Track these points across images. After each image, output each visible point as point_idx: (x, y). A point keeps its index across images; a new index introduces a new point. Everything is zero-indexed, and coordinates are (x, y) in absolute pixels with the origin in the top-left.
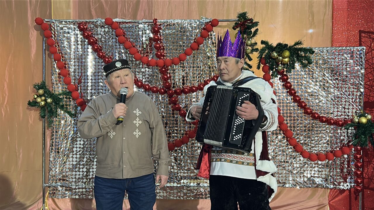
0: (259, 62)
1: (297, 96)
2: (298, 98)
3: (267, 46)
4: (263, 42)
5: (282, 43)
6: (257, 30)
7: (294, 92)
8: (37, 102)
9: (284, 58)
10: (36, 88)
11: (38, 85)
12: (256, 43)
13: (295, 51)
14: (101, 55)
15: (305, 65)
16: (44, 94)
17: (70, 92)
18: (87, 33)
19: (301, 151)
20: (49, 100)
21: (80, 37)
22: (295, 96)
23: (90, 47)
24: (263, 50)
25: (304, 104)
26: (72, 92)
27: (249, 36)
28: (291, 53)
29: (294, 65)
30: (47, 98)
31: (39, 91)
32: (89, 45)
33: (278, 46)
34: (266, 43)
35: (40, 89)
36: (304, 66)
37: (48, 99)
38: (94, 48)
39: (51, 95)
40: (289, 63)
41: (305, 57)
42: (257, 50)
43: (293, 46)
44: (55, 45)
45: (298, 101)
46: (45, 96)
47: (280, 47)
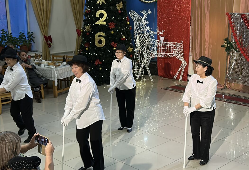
10: (224, 40)
16: (227, 43)
20: (229, 45)
26: (236, 42)
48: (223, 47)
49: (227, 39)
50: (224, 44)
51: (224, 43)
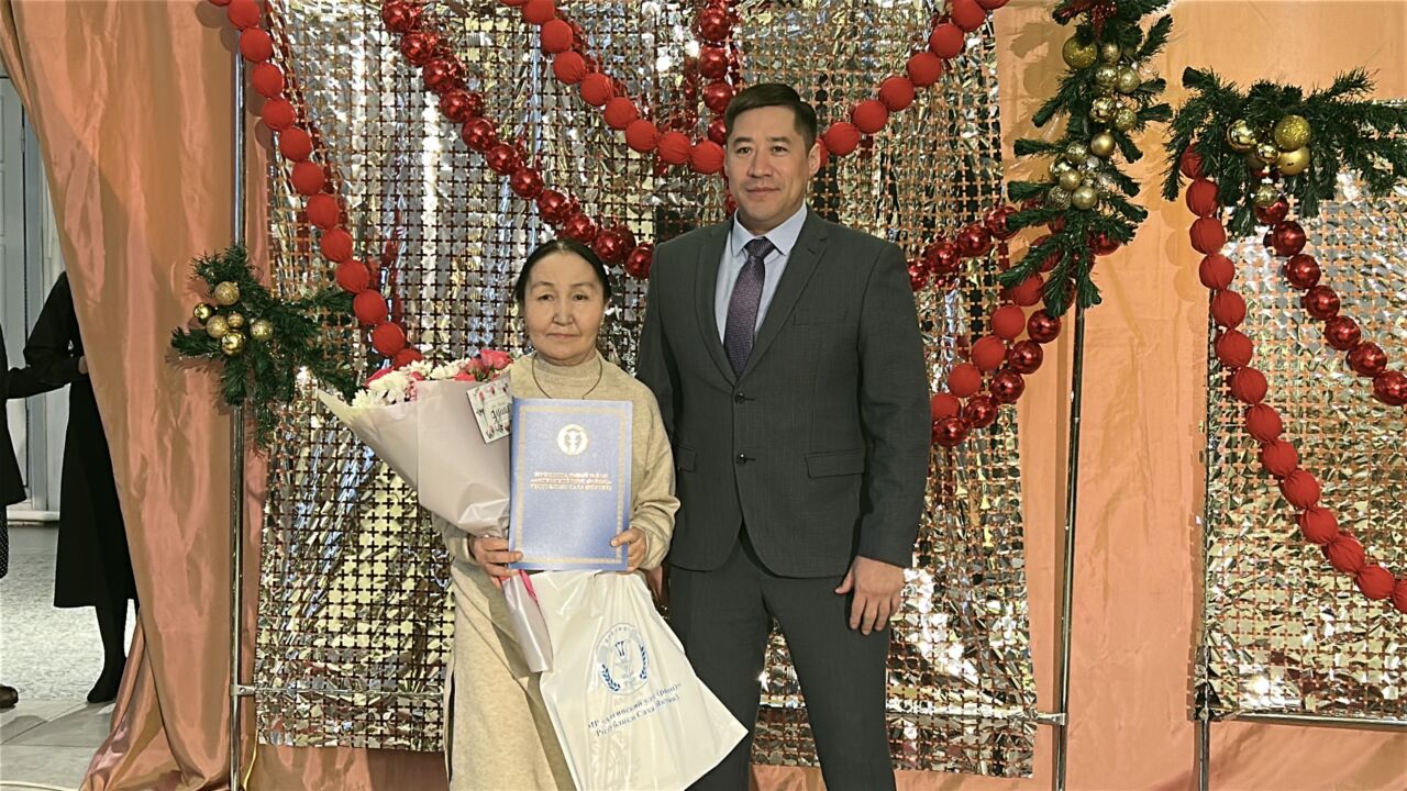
0: (1175, 168)
1: (1346, 321)
2: (1347, 331)
3: (1207, 94)
4: (1191, 78)
5: (1273, 82)
6: (1165, 22)
7: (1330, 304)
8: (208, 336)
9: (1283, 151)
10: (207, 277)
11: (215, 263)
12: (1159, 84)
13: (1336, 120)
14: (480, 138)
15: (1381, 179)
16: (238, 302)
17: (349, 295)
18: (418, 40)
19: (1357, 566)
20: (260, 329)
21: (390, 58)
22: (1335, 318)
23: (431, 100)
24: (1190, 114)
25: (1372, 358)
26: (355, 295)
27: (1128, 52)
28: (1314, 126)
29: (1333, 181)
30: (252, 321)
31: (218, 288)
32: (428, 94)
33: (1258, 95)
34: (1207, 83)
35: (225, 280)
36: (1379, 185)
37: (254, 323)
38: (452, 105)
39: (268, 307)
40: (1307, 170)
41: (1383, 147)
42: (1162, 112)
43: (1327, 95)
44: (286, 94)
45: (1347, 342)
46: (241, 312)
47: (1265, 102)
48: (192, 352)
49: (231, 267)
50: (204, 322)
51: (205, 312)
